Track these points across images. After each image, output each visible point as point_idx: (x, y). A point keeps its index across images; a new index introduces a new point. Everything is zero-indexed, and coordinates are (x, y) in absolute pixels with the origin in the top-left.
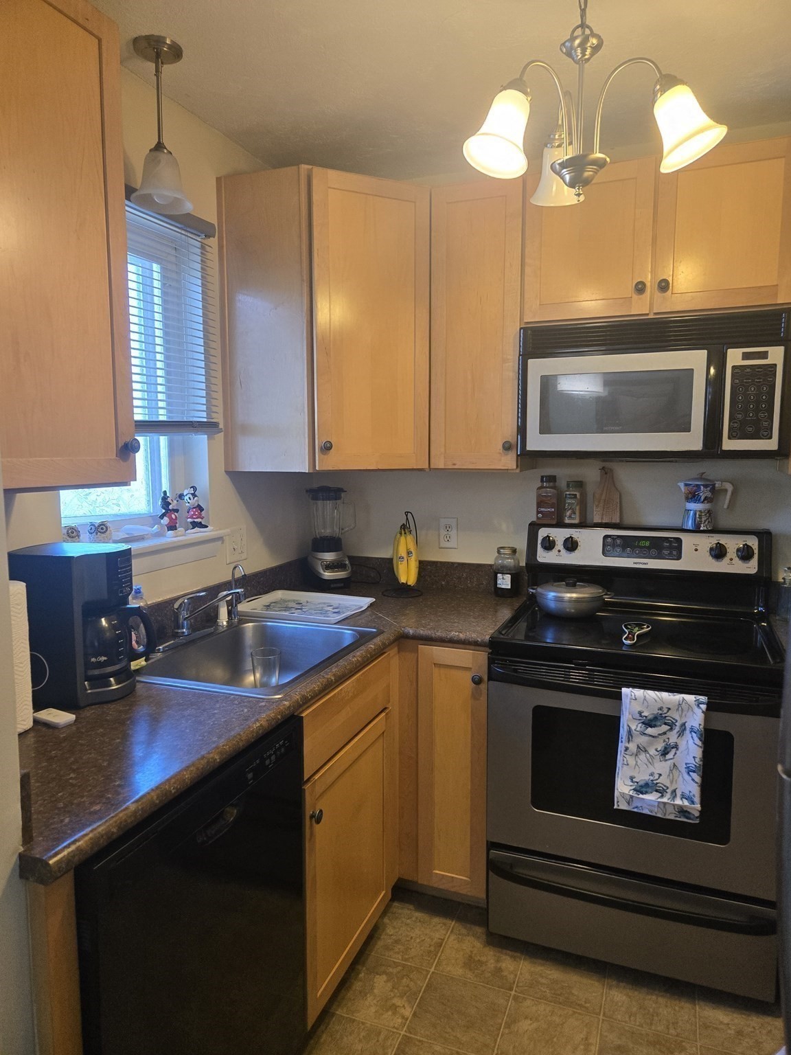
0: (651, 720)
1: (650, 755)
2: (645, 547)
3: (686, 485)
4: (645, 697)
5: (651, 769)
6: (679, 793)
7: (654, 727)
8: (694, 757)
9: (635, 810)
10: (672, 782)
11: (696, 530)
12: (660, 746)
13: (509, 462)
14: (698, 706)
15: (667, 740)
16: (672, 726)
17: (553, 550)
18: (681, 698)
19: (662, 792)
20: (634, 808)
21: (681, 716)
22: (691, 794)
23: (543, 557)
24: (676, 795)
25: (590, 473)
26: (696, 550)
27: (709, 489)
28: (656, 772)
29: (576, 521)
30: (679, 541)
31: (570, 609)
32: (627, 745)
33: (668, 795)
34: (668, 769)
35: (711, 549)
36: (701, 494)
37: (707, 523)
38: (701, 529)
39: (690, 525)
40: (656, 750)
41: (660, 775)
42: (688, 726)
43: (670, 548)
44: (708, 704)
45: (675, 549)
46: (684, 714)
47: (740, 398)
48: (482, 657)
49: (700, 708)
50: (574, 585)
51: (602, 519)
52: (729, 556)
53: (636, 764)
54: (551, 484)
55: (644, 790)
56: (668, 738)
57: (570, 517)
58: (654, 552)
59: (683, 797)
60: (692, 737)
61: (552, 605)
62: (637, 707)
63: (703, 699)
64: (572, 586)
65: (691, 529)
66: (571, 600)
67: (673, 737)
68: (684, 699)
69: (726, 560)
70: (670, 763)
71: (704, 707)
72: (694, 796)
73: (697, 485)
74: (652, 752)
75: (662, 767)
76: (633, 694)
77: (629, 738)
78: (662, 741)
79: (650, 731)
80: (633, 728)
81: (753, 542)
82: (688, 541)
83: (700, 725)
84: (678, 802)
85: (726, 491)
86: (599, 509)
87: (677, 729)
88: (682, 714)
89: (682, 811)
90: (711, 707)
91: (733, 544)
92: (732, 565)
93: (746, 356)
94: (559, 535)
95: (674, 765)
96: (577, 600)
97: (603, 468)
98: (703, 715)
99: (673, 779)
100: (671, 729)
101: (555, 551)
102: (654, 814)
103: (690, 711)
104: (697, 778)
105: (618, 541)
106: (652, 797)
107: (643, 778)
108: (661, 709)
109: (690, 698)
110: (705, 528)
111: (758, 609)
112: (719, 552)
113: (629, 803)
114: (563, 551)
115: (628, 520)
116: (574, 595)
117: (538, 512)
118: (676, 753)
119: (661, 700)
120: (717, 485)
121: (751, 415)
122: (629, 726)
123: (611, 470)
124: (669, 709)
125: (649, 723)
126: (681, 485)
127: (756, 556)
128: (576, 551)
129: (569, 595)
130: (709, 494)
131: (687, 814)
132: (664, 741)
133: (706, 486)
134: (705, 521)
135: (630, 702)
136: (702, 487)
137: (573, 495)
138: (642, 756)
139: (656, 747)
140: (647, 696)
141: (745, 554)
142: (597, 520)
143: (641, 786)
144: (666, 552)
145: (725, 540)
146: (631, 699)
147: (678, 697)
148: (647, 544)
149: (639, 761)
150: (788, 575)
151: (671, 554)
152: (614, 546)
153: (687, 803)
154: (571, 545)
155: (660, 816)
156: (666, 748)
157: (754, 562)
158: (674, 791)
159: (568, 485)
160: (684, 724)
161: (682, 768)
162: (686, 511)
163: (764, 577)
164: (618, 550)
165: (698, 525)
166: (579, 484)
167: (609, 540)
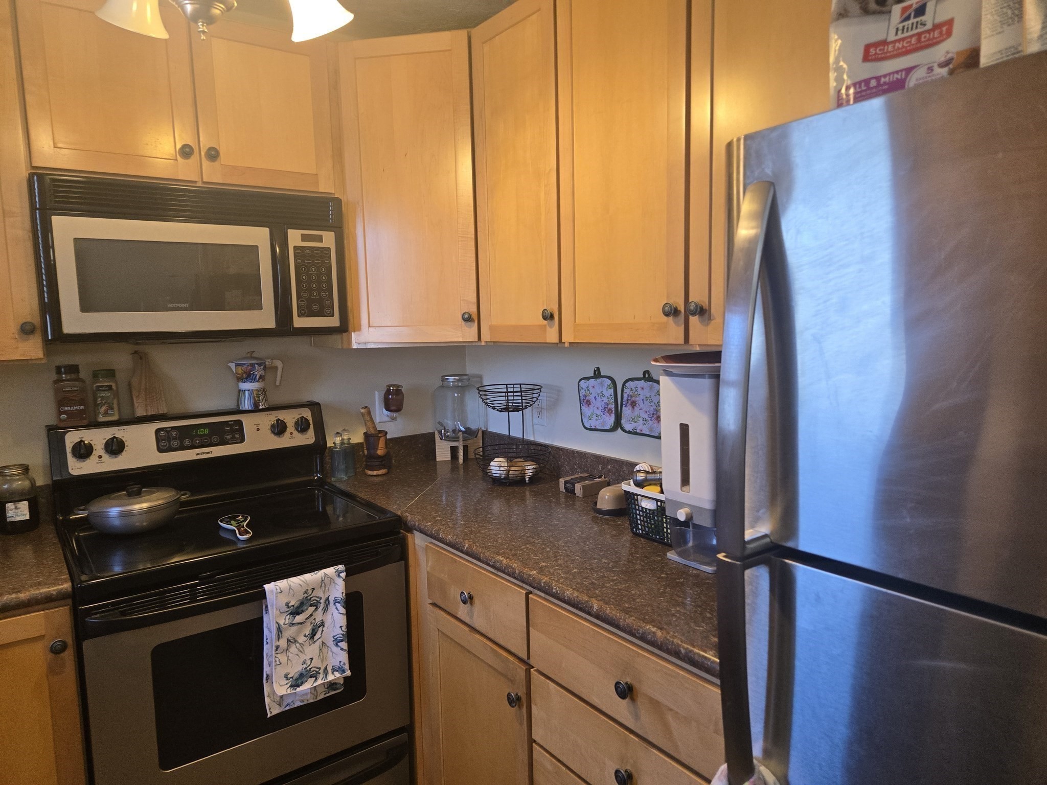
0: (298, 608)
1: (300, 644)
2: (205, 435)
3: (237, 365)
4: (290, 586)
5: (304, 657)
6: (329, 669)
7: (301, 613)
8: (341, 627)
9: (288, 708)
10: (322, 661)
11: (256, 410)
12: (308, 631)
13: (32, 349)
14: (339, 575)
15: (314, 621)
16: (316, 605)
17: (92, 457)
18: (323, 574)
19: (315, 676)
20: (285, 707)
21: (324, 592)
22: (341, 664)
23: (77, 468)
24: (327, 671)
26: (258, 430)
27: (262, 367)
28: (308, 658)
29: (115, 418)
30: (239, 423)
31: (140, 523)
32: (278, 643)
33: (321, 676)
34: (318, 649)
35: (273, 426)
36: (256, 373)
37: (264, 401)
38: (260, 408)
39: (247, 405)
40: (305, 636)
41: (312, 659)
42: (331, 599)
43: (232, 431)
44: (346, 571)
45: (236, 432)
46: (327, 589)
47: (304, 277)
48: (61, 615)
49: (341, 577)
50: (138, 494)
51: (147, 410)
52: (289, 430)
53: (288, 659)
54: (73, 376)
55: (300, 681)
56: (315, 619)
57: (106, 413)
58: (215, 439)
59: (334, 670)
60: (336, 608)
61: (117, 522)
62: (283, 599)
63: (341, 567)
64: (136, 494)
65: (250, 409)
66: (142, 512)
68: (325, 574)
69: (287, 434)
70: (318, 643)
71: (343, 575)
72: (344, 664)
73: (253, 365)
74: (301, 639)
75: (312, 650)
76: (278, 588)
77: (279, 635)
78: (310, 624)
79: (299, 618)
80: (281, 623)
81: (307, 414)
82: (248, 422)
83: (343, 593)
84: (331, 677)
85: (276, 368)
86: (140, 401)
87: (322, 606)
88: (325, 590)
89: (332, 685)
90: (349, 573)
91: (290, 418)
92: (293, 439)
93: (304, 238)
94: (97, 438)
95: (323, 643)
96: (150, 510)
97: (136, 352)
98: (344, 583)
99: (323, 657)
100: (317, 609)
101: (93, 458)
102: (306, 702)
103: (332, 583)
104: (344, 645)
105: (174, 434)
106: (307, 686)
107: (296, 671)
108: (306, 592)
109: (330, 571)
110: (264, 407)
111: (317, 476)
112: (279, 429)
113: (280, 705)
114: (106, 457)
115: (178, 409)
116: (145, 505)
117: (61, 413)
118: (323, 631)
119: (306, 583)
120: (267, 363)
121: (315, 294)
122: (277, 623)
123: (146, 354)
124: (313, 589)
125: (296, 612)
126: (232, 365)
127: (312, 426)
128: (124, 453)
129: (137, 507)
130: (262, 373)
131: (334, 686)
132: (311, 623)
133: (260, 365)
134: (263, 399)
135: (277, 597)
136: (256, 366)
137: (107, 386)
138: (293, 649)
139: (303, 633)
140: (292, 584)
141: (302, 426)
142: (140, 412)
143: (297, 679)
144: (229, 437)
145: (283, 415)
146: (277, 593)
147: (320, 574)
148: (207, 431)
149: (290, 655)
150: (338, 440)
151: (233, 438)
152: (169, 439)
153: (337, 675)
154: (115, 447)
155: (312, 701)
156: (313, 630)
157: (311, 431)
158: (326, 669)
159: (95, 375)
160: (328, 599)
161: (331, 643)
162: (240, 392)
163: (320, 446)
164: (175, 443)
165: (256, 404)
166: (111, 373)
167: (162, 433)
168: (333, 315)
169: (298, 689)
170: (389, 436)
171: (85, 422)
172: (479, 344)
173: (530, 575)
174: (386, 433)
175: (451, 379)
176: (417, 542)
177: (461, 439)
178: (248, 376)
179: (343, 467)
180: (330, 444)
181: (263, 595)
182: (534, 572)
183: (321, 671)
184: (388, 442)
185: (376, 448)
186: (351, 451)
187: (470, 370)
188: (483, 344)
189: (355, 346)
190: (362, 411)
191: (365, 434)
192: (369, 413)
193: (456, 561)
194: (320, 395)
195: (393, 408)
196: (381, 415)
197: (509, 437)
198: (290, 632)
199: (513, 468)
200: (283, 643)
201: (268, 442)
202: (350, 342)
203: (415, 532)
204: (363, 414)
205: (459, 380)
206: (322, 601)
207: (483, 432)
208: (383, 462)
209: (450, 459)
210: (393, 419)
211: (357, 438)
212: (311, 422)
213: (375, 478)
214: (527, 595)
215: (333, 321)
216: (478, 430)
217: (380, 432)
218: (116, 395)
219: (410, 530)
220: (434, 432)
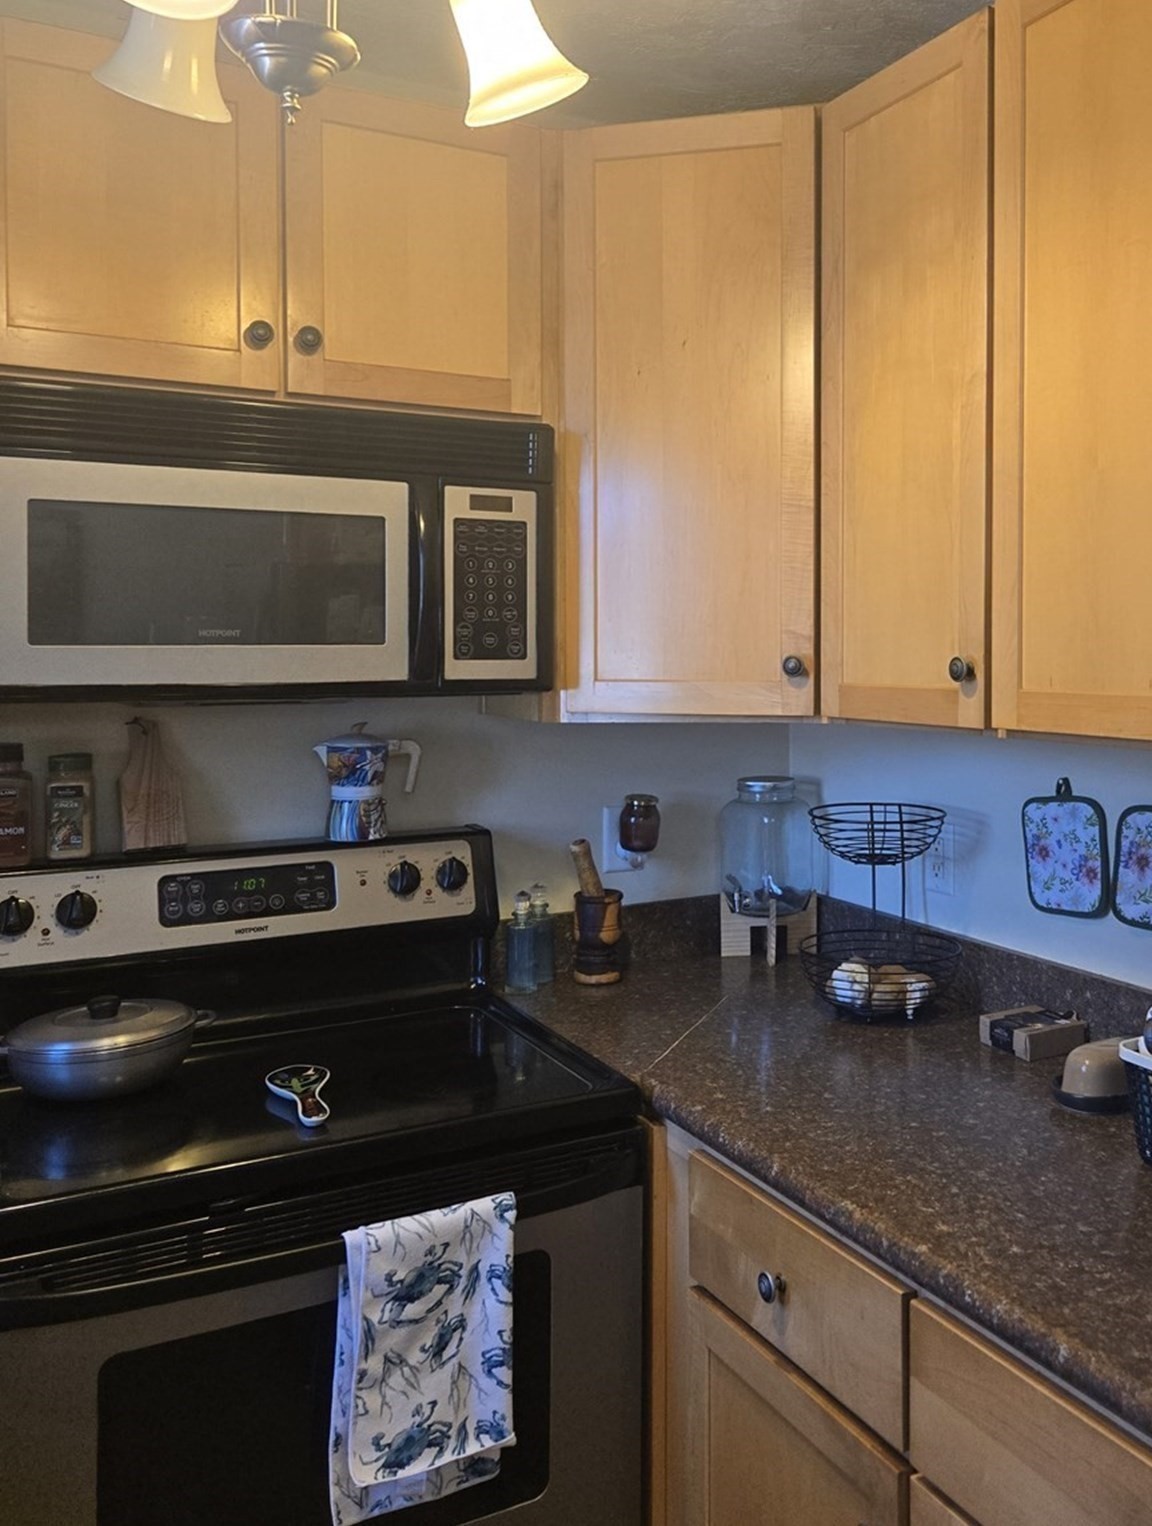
0: (411, 1286)
1: (411, 1368)
2: (256, 892)
3: (331, 750)
4: (398, 1236)
5: (417, 1399)
6: (471, 1428)
7: (418, 1298)
8: (500, 1333)
9: (376, 1512)
10: (456, 1411)
11: (362, 842)
12: (429, 1339)
14: (502, 1216)
15: (443, 1317)
16: (450, 1282)
17: (29, 933)
18: (469, 1212)
19: (439, 1444)
20: (372, 1510)
21: (469, 1253)
22: (498, 1416)
24: (466, 1433)
25: (106, 734)
26: (363, 883)
27: (380, 755)
28: (425, 1400)
29: (83, 852)
30: (327, 868)
32: (364, 1366)
33: (452, 1443)
34: (450, 1381)
35: (393, 876)
36: (367, 767)
37: (379, 824)
38: (371, 838)
39: (344, 831)
40: (423, 1350)
41: (434, 1403)
42: (483, 1269)
43: (311, 885)
44: (518, 1206)
45: (319, 888)
46: (475, 1245)
47: (471, 580)
49: (507, 1221)
50: (112, 1013)
51: (146, 838)
52: (425, 885)
53: (384, 1403)
55: (405, 1455)
56: (446, 1312)
57: (66, 843)
58: (276, 900)
59: (481, 1430)
60: (493, 1289)
61: (62, 1075)
62: (381, 1267)
63: (507, 1197)
64: (105, 1015)
65: (350, 839)
66: (115, 1055)
67: (455, 1306)
68: (473, 1213)
69: (420, 894)
70: (450, 1367)
71: (511, 1215)
72: (503, 1418)
73: (361, 751)
74: (415, 1357)
75: (436, 1383)
76: (372, 1239)
77: (367, 1346)
78: (434, 1323)
79: (412, 1310)
80: (375, 1318)
81: (463, 852)
82: (345, 867)
83: (508, 1256)
84: (473, 1448)
85: (408, 756)
86: (135, 819)
87: (463, 1282)
88: (471, 1248)
89: (475, 1464)
90: (524, 1210)
91: (428, 859)
92: (434, 905)
93: (478, 503)
94: (43, 892)
95: (460, 1366)
96: (132, 1051)
97: (136, 721)
98: (511, 1233)
99: (459, 1399)
100: (451, 1289)
101: (33, 934)
102: (417, 1501)
103: (487, 1233)
104: (505, 1374)
105: (195, 888)
106: (418, 1468)
107: (399, 1430)
108: (430, 1251)
109: (484, 1205)
110: (377, 836)
111: (476, 981)
112: (405, 882)
113: (360, 1505)
114: (57, 932)
115: (210, 836)
116: (122, 1040)
118: (461, 1339)
119: (431, 1230)
120: (391, 748)
121: (490, 613)
122: (365, 1319)
123: (155, 725)
124: (446, 1245)
125: (406, 1294)
126: (322, 751)
127: (470, 879)
128: (93, 925)
129: (106, 1043)
130: (380, 767)
131: (480, 1466)
132: (438, 1321)
133: (375, 750)
134: (376, 821)
135: (368, 1260)
136: (369, 753)
137: (72, 788)
138: (396, 1379)
139: (419, 1345)
140: (401, 1232)
141: (451, 877)
142: (133, 842)
143: (399, 1450)
144: (303, 897)
145: (415, 854)
146: (369, 1253)
147: (463, 1210)
148: (263, 883)
149: (389, 1393)
150: (523, 907)
151: (313, 898)
152: (185, 899)
153: (488, 1442)
154: (77, 913)
155: (428, 1498)
156: (441, 1336)
157: (469, 890)
158: (463, 1426)
159: (53, 765)
160: (475, 1268)
161: (476, 1367)
162: (334, 804)
163: (486, 917)
164: (196, 907)
165: (363, 831)
166: (83, 762)
167: (172, 887)
168: (524, 657)
169: (401, 1474)
170: (625, 902)
171: (23, 861)
172: (816, 721)
173: (914, 1255)
174: (621, 896)
175: (757, 786)
176: (673, 1144)
177: (773, 912)
178: (351, 773)
179: (529, 964)
180: (504, 914)
181: (340, 1254)
182: (923, 1248)
183: (453, 1432)
184: (625, 913)
185: (599, 928)
186: (548, 929)
187: (797, 766)
188: (825, 721)
189: (564, 719)
190: (575, 848)
191: (578, 896)
192: (588, 853)
193: (751, 1199)
194: (489, 812)
195: (637, 843)
196: (611, 858)
197: (874, 914)
198: (391, 1341)
199: (880, 988)
200: (374, 1365)
201: (382, 909)
202: (555, 709)
203: (668, 1123)
204: (575, 856)
205: (774, 788)
206: (464, 1272)
207: (821, 900)
208: (613, 956)
209: (749, 953)
210: (637, 866)
211: (562, 903)
212: (470, 870)
213: (593, 991)
214: (907, 1299)
215: (524, 669)
216: (810, 894)
217: (609, 892)
218: (91, 806)
219: (657, 1117)
220: (718, 896)
